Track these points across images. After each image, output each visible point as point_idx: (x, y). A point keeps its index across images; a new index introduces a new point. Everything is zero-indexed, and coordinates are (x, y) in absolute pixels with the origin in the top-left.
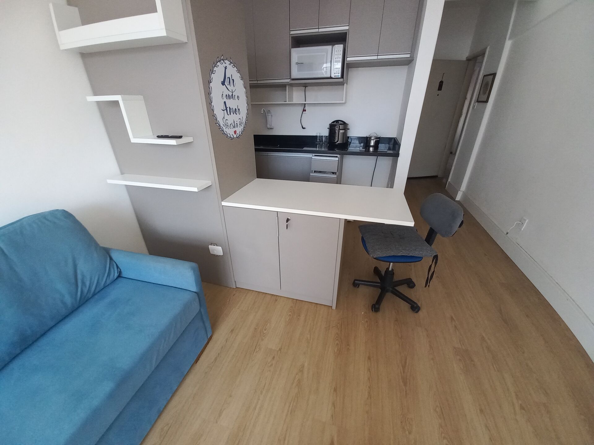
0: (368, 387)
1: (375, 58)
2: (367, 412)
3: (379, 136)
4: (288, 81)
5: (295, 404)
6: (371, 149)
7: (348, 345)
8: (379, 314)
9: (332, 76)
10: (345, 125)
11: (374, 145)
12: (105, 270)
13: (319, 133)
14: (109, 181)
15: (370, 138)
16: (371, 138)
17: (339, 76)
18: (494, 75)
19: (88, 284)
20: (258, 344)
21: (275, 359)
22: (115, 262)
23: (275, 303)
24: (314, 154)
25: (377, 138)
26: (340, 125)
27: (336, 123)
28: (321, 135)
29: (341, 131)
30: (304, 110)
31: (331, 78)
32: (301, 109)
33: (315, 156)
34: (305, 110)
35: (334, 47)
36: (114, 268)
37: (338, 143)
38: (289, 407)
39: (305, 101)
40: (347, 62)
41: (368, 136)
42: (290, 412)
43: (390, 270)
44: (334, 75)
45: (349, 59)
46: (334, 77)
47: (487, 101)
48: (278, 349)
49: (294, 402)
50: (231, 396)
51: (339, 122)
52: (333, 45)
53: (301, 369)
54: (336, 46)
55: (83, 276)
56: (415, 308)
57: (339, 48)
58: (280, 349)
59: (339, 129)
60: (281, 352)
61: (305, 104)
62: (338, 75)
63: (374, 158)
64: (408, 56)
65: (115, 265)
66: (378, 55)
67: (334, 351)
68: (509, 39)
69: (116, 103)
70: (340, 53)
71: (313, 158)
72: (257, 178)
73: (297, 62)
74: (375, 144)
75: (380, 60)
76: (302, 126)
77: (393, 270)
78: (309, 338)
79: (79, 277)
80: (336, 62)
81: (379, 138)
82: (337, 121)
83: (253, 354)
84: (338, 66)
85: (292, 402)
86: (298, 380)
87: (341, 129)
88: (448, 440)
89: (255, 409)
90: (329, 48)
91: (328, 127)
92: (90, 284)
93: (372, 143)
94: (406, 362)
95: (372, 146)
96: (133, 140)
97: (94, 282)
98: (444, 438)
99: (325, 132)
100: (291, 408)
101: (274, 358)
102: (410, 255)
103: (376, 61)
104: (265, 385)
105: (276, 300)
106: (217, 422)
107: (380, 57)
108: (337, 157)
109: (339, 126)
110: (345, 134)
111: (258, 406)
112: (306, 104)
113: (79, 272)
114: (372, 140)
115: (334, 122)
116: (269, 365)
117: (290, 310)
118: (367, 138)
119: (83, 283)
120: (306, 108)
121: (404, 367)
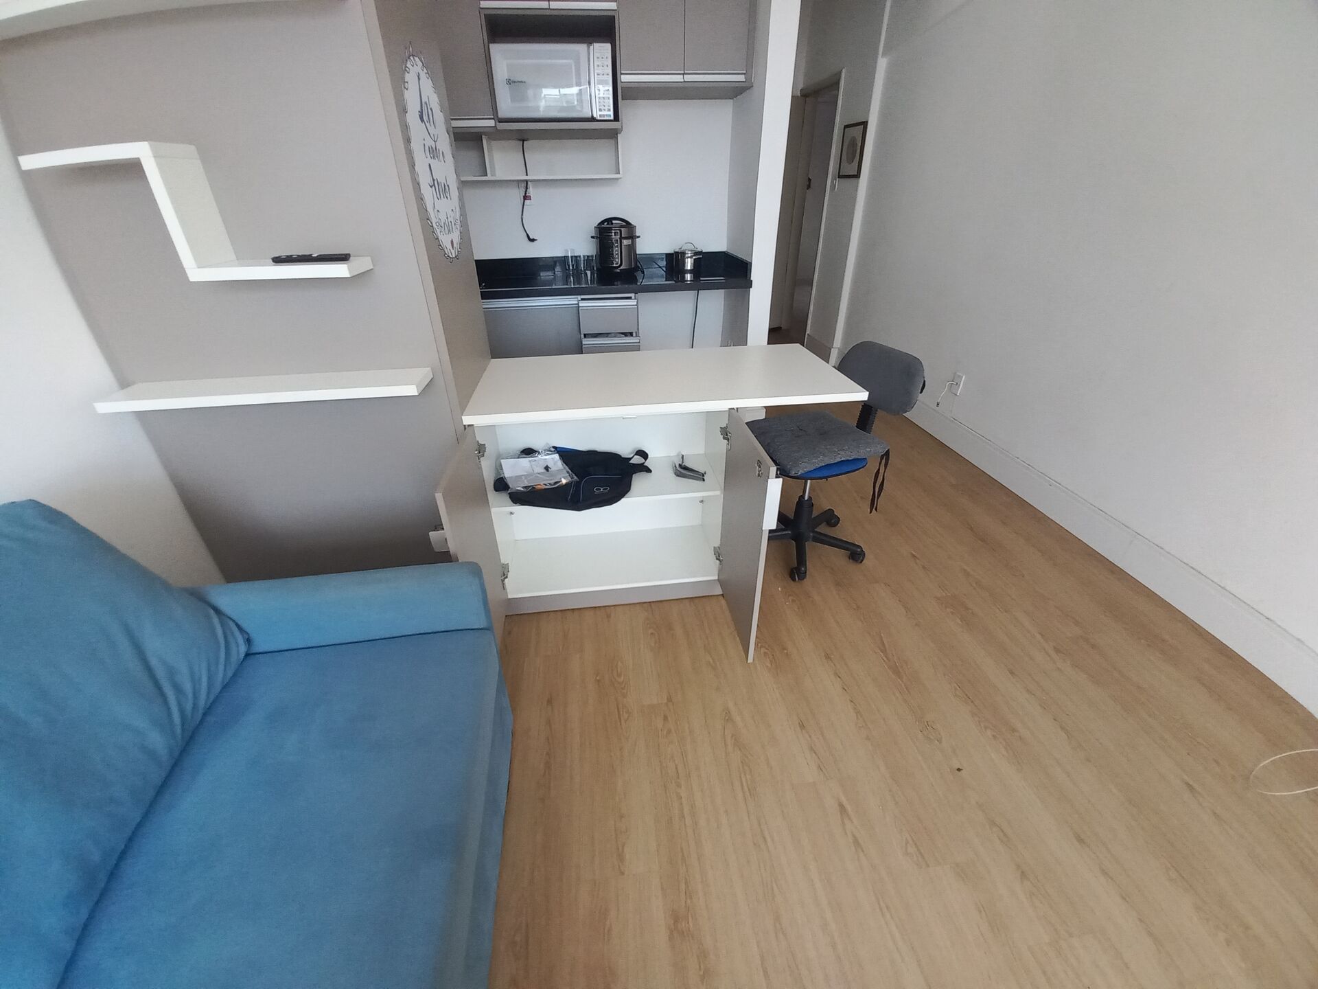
0: (848, 701)
1: (679, 78)
2: (868, 738)
3: (699, 250)
4: (491, 123)
5: (748, 777)
6: (688, 277)
7: (784, 649)
8: (807, 581)
9: (595, 116)
10: (629, 229)
11: (692, 268)
12: (217, 642)
13: (573, 250)
14: (104, 407)
15: (683, 253)
16: (686, 253)
17: (610, 115)
18: (864, 124)
19: (188, 687)
20: (621, 706)
21: (669, 718)
22: (234, 621)
23: (608, 621)
24: (579, 297)
25: (696, 253)
26: (622, 229)
27: (608, 224)
28: (576, 255)
29: (625, 242)
30: (526, 197)
31: (593, 119)
32: (518, 194)
33: (582, 299)
34: (529, 198)
35: (591, 47)
36: (232, 633)
37: (620, 270)
38: (742, 785)
39: (527, 175)
40: (624, 85)
41: (677, 250)
42: (748, 793)
43: (806, 498)
44: (599, 113)
45: (625, 78)
46: (599, 118)
47: (858, 176)
48: (666, 701)
49: (745, 775)
50: (622, 817)
51: (614, 222)
52: (590, 43)
53: (727, 718)
54: (596, 45)
55: (172, 673)
56: (856, 555)
57: (602, 50)
58: (670, 699)
59: (621, 238)
60: (673, 704)
61: (527, 182)
62: (609, 113)
63: (692, 294)
64: (742, 78)
65: (231, 624)
66: (684, 74)
67: (767, 666)
68: (884, 54)
69: (133, 168)
70: (606, 63)
71: (580, 305)
72: (492, 358)
73: (507, 78)
74: (694, 267)
75: (689, 84)
76: (528, 235)
77: (810, 498)
78: (711, 661)
79: (161, 674)
80: (601, 82)
81: (701, 253)
82: (609, 220)
83: (622, 729)
84: (604, 91)
85: (743, 776)
86: (732, 737)
87: (625, 238)
88: (991, 729)
89: (682, 817)
90: (581, 48)
91: (593, 235)
92: (194, 688)
93: (689, 264)
94: (883, 644)
95: (690, 272)
96: (196, 274)
97: (200, 679)
98: (986, 728)
99: (584, 247)
100: (746, 788)
101: (666, 718)
102: (853, 457)
103: (681, 85)
104: (676, 768)
105: (609, 616)
106: (623, 873)
107: (688, 78)
108: (630, 298)
109: (621, 231)
110: (632, 248)
111: (686, 811)
112: (529, 183)
113: (154, 662)
114: (688, 257)
115: (603, 222)
116: (665, 733)
117: (648, 624)
118: (677, 253)
119: (178, 689)
120: (531, 191)
121: (884, 651)
